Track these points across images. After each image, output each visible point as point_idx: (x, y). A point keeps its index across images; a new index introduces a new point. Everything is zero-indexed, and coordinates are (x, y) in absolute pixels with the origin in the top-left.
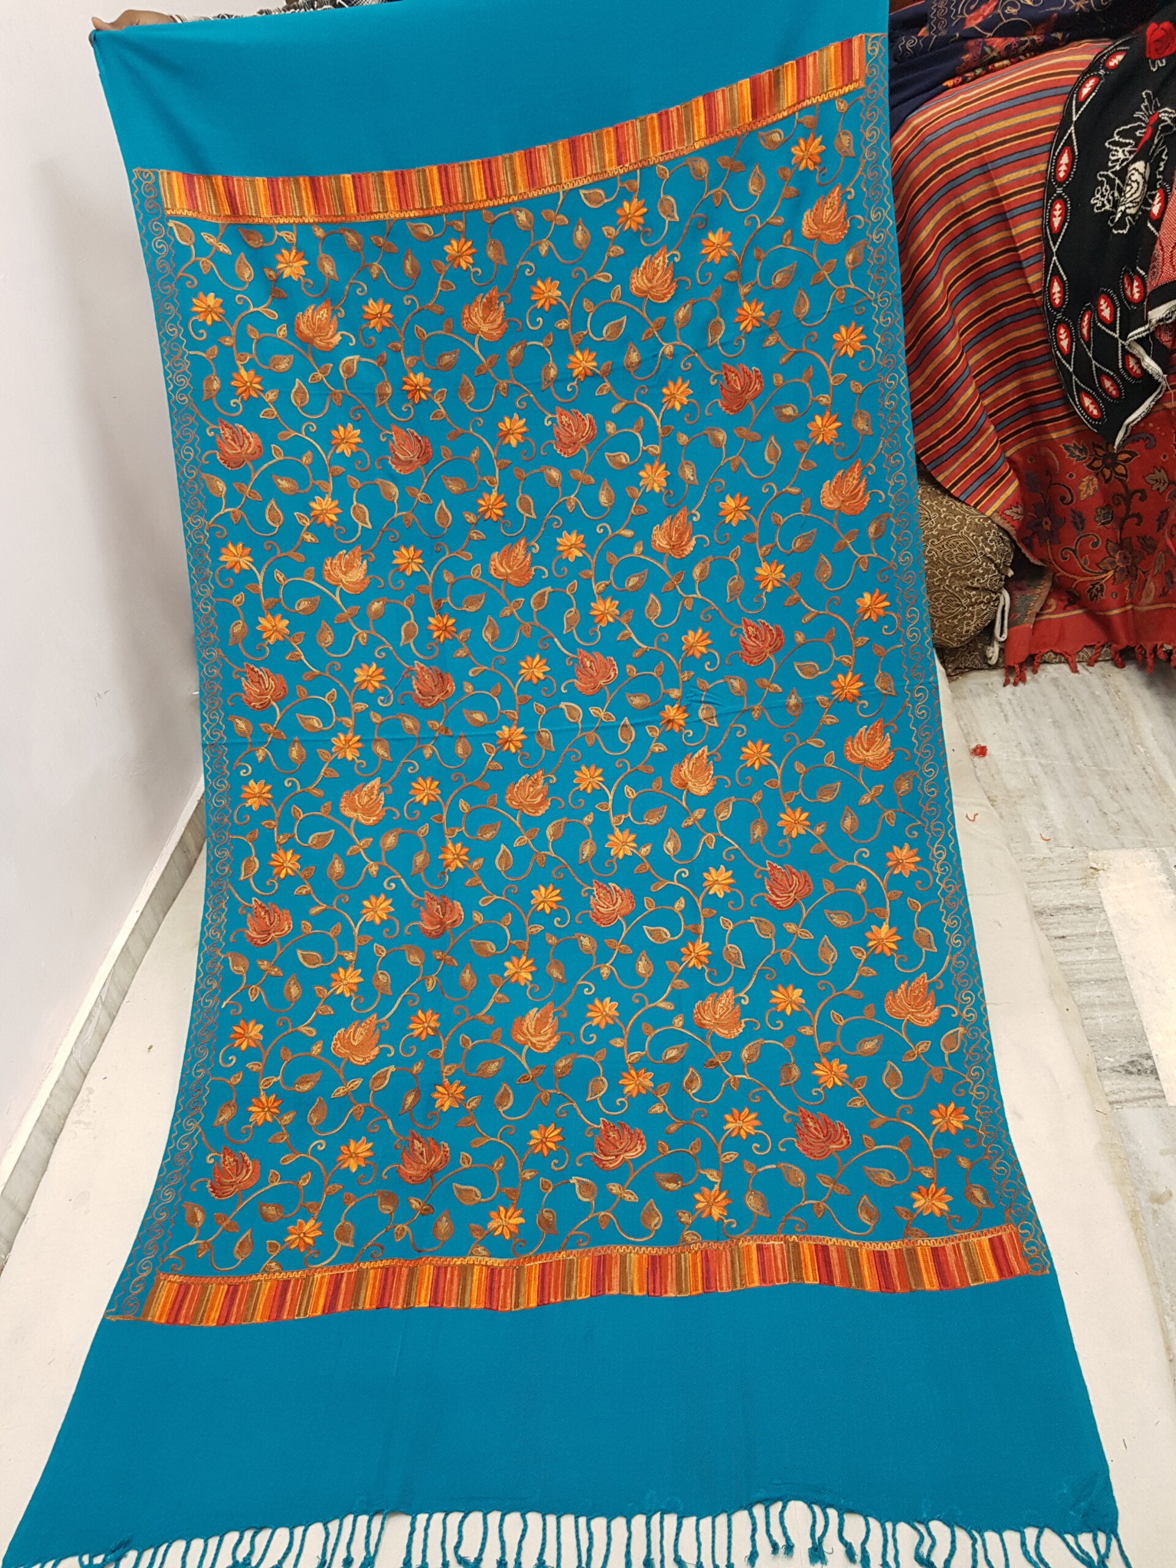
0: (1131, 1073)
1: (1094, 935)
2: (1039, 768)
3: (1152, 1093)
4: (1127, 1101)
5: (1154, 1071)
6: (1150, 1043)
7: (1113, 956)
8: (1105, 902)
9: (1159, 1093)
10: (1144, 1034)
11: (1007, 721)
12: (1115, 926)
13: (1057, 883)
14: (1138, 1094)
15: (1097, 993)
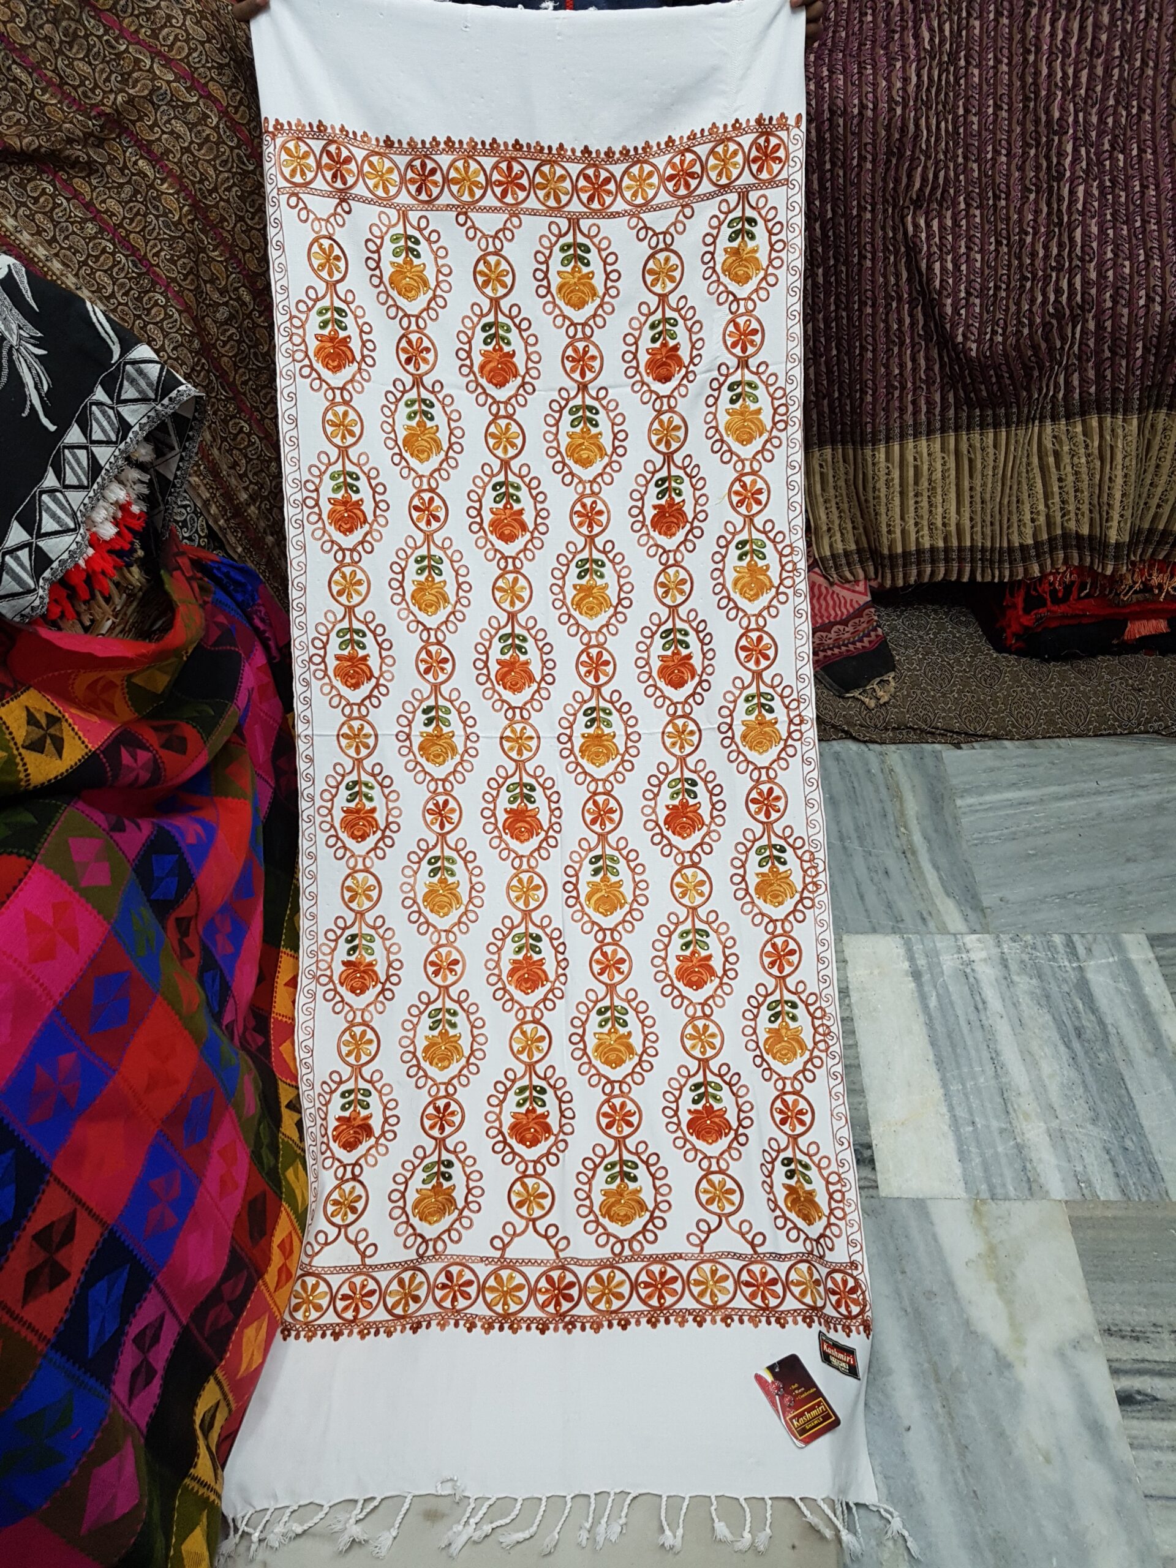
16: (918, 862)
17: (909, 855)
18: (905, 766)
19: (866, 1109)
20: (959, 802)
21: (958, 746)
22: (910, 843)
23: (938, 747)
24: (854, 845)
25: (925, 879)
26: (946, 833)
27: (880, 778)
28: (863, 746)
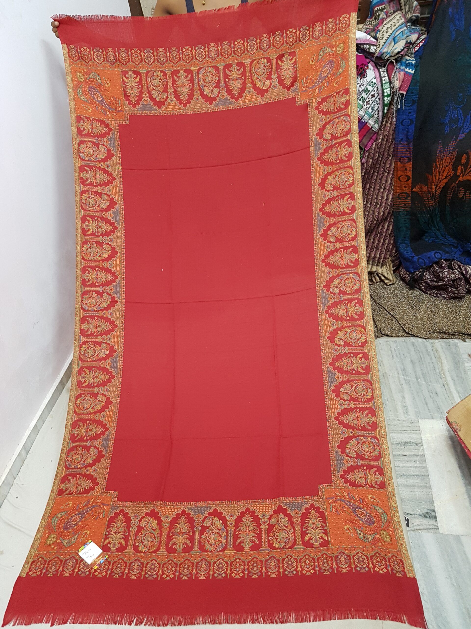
0: (426, 517)
1: (418, 456)
2: (404, 381)
3: (434, 527)
4: (423, 529)
5: (435, 517)
6: (435, 505)
7: (424, 465)
8: (423, 442)
9: (437, 527)
10: (433, 501)
11: (393, 358)
12: (426, 452)
13: (406, 432)
14: (428, 527)
15: (416, 481)
16: (450, 389)
17: (446, 386)
18: (442, 348)
19: (432, 494)
20: (466, 365)
21: (464, 340)
22: (446, 381)
23: (456, 341)
24: (422, 381)
25: (453, 397)
26: (461, 377)
27: (432, 353)
28: (424, 340)
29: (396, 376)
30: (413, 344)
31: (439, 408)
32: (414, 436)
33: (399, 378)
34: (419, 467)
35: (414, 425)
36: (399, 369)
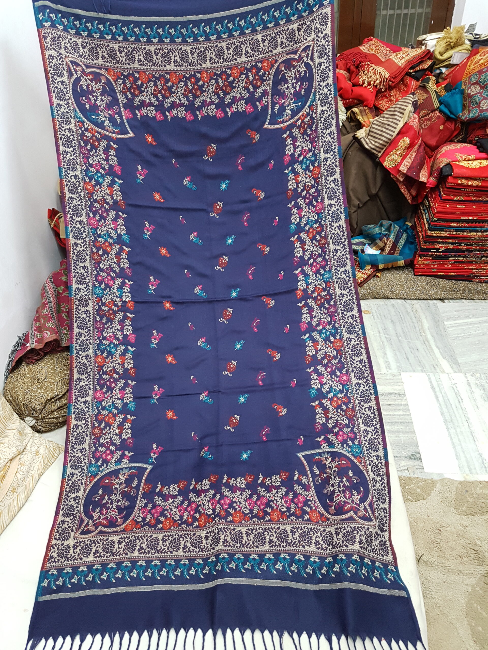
0: (411, 459)
1: (401, 405)
2: (385, 339)
3: (419, 467)
5: (420, 459)
6: (420, 448)
7: (408, 413)
8: (406, 392)
9: (422, 467)
10: (417, 444)
12: (409, 402)
15: (401, 427)
29: (378, 335)
30: (393, 305)
31: (420, 363)
32: (397, 387)
33: (380, 336)
34: (403, 415)
35: (397, 377)
36: (380, 329)
